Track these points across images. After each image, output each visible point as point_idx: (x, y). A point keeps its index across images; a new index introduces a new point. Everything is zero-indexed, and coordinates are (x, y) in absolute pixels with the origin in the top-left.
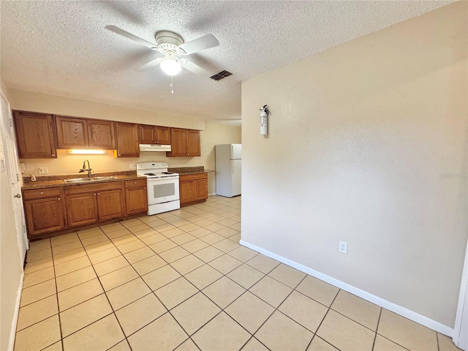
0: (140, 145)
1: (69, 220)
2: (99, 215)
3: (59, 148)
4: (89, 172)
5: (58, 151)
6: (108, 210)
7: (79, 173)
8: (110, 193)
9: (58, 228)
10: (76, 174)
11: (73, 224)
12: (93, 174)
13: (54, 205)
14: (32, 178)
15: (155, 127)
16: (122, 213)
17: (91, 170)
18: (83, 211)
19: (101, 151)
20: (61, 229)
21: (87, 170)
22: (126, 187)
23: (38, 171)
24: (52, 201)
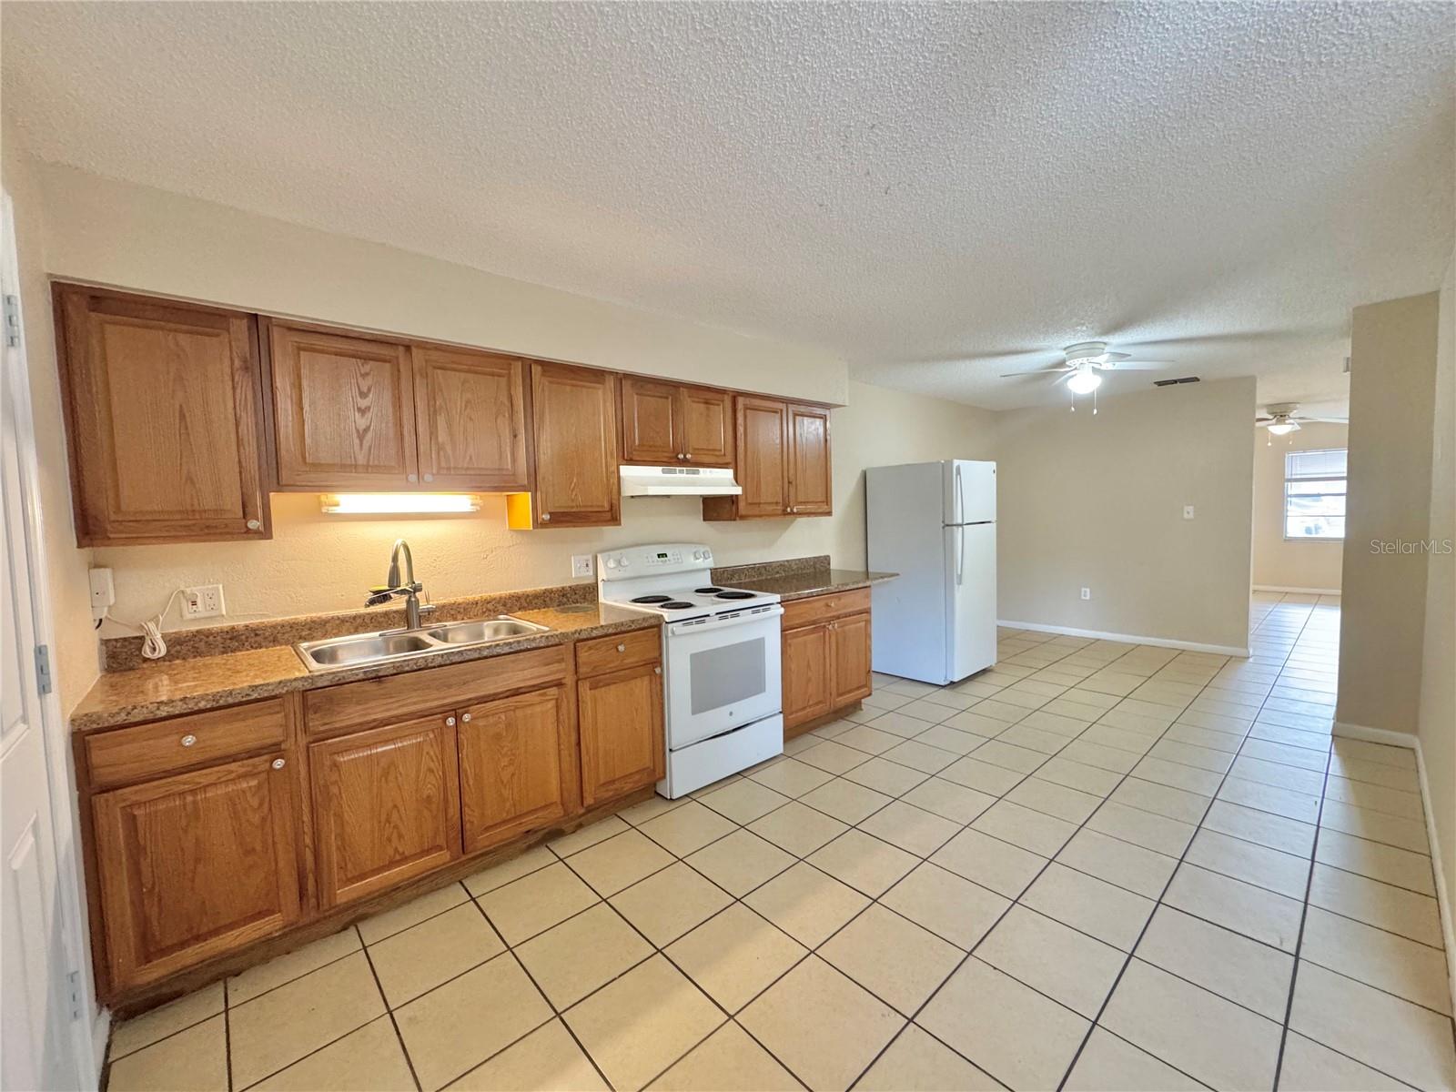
0: (621, 467)
1: (326, 869)
2: (468, 826)
3: (280, 487)
4: (409, 602)
5: (276, 499)
6: (506, 793)
7: (367, 606)
8: (517, 708)
9: (268, 928)
10: (352, 612)
11: (344, 894)
12: (429, 612)
13: (255, 803)
14: (147, 638)
15: (681, 389)
16: (563, 805)
17: (421, 590)
18: (395, 816)
19: (462, 502)
20: (285, 927)
21: (403, 592)
22: (582, 670)
23: (180, 603)
24: (239, 777)
